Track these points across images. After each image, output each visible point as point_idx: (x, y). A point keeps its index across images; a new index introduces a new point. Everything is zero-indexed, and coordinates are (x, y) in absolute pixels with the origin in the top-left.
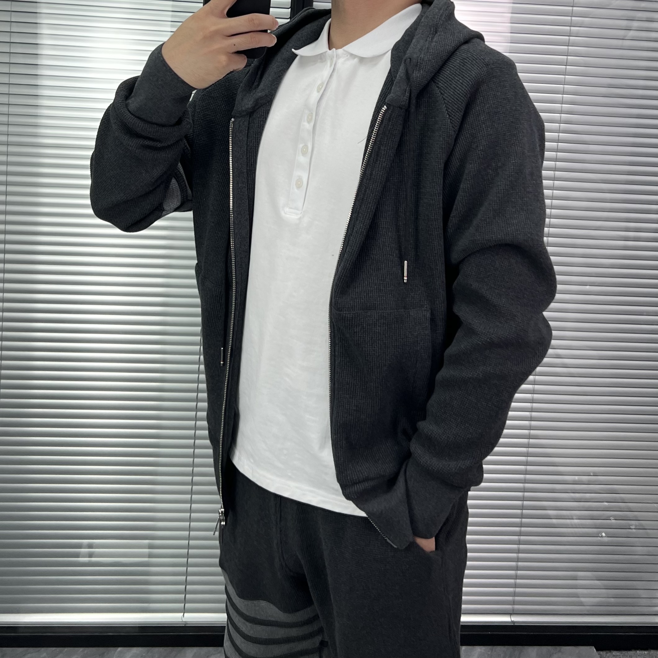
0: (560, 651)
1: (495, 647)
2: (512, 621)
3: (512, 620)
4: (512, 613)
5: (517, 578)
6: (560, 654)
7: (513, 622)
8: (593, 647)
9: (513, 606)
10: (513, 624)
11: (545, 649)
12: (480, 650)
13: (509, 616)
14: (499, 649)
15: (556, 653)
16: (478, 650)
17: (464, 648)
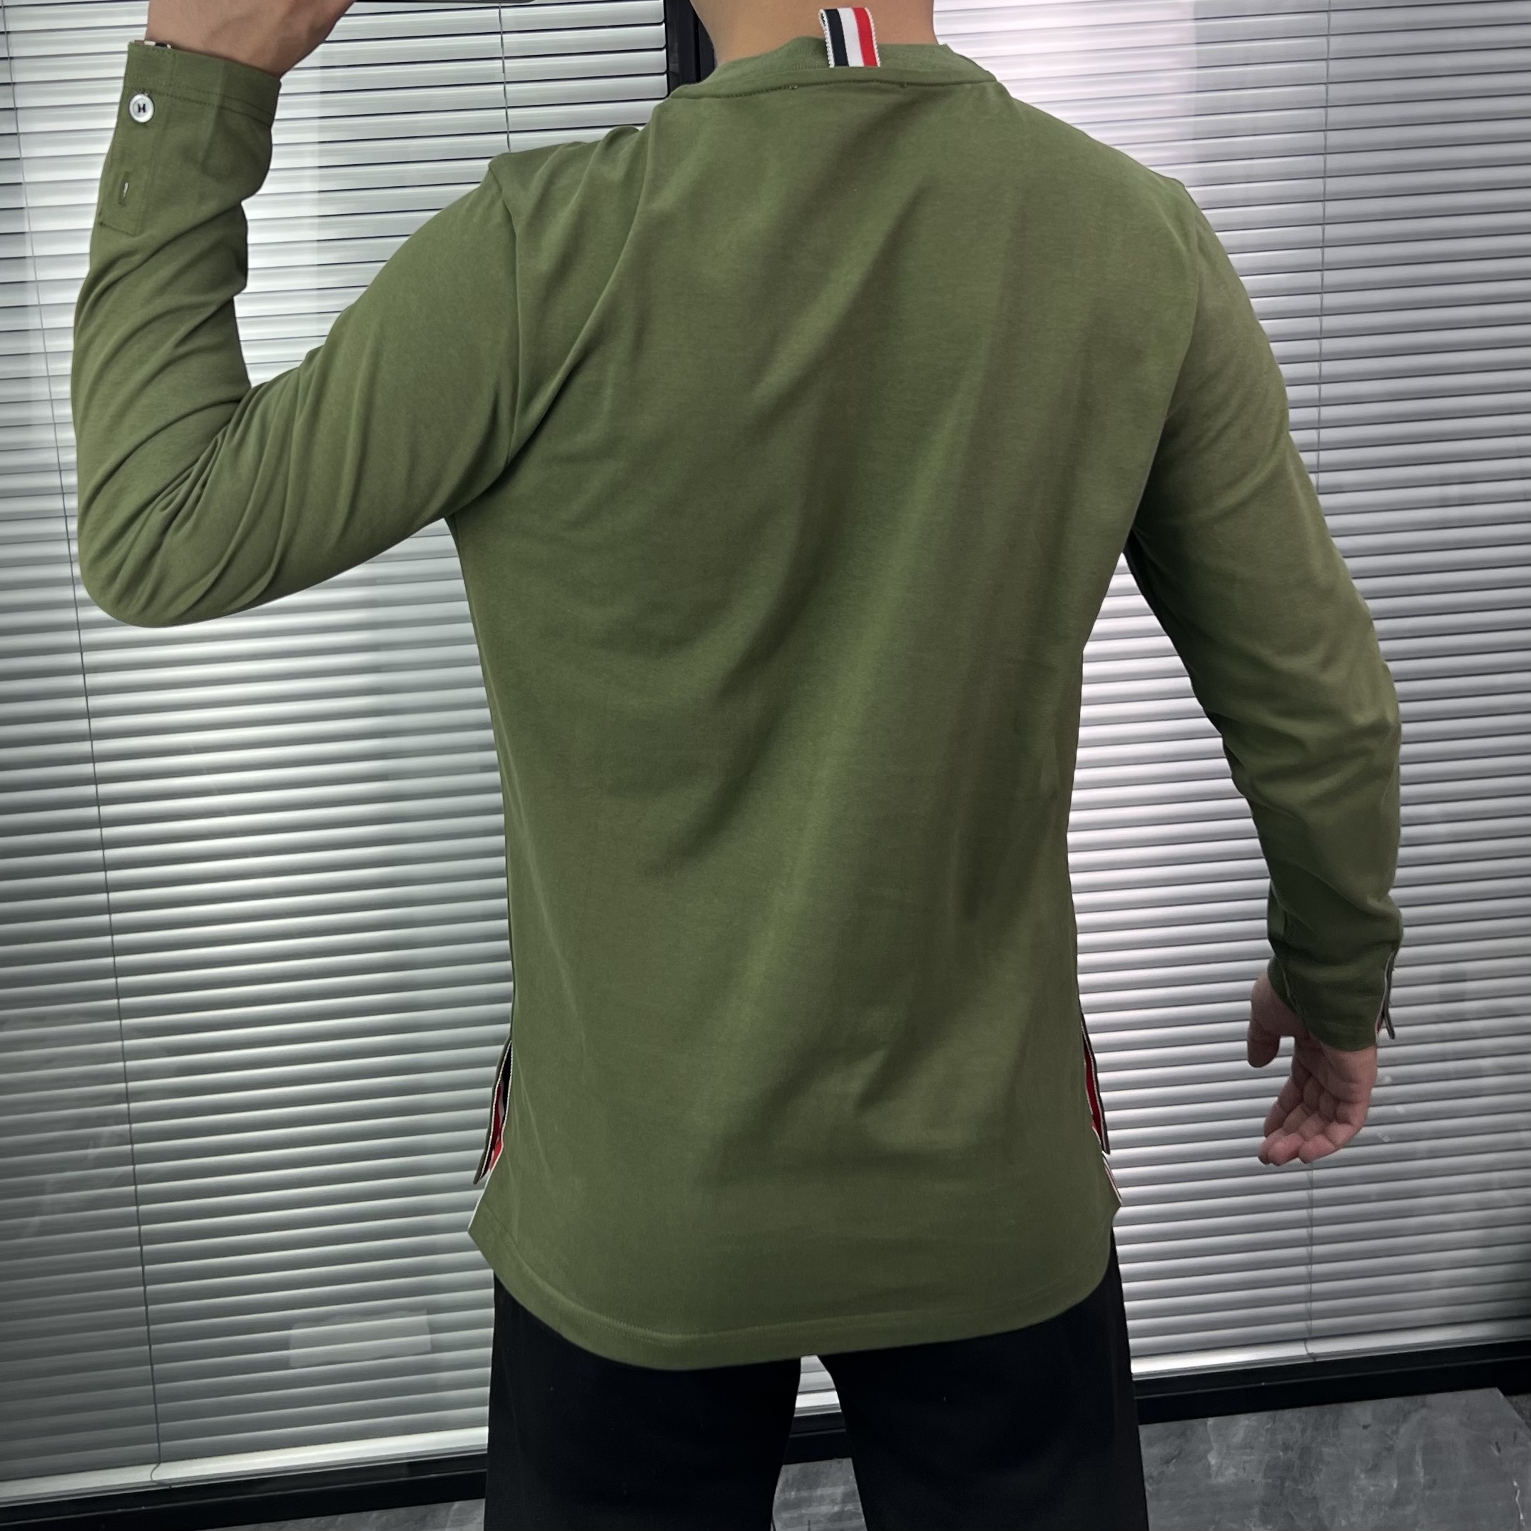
0: (1424, 1406)
1: (1280, 1413)
2: (1309, 1354)
3: (1310, 1352)
4: (1306, 1336)
5: (1313, 1261)
6: (1424, 1412)
7: (1311, 1355)
8: (1497, 1388)
9: (1309, 1323)
10: (1311, 1361)
11: (1390, 1404)
12: (1247, 1422)
13: (1302, 1344)
14: (1289, 1415)
15: (1416, 1410)
16: (1243, 1425)
17: (1211, 1421)
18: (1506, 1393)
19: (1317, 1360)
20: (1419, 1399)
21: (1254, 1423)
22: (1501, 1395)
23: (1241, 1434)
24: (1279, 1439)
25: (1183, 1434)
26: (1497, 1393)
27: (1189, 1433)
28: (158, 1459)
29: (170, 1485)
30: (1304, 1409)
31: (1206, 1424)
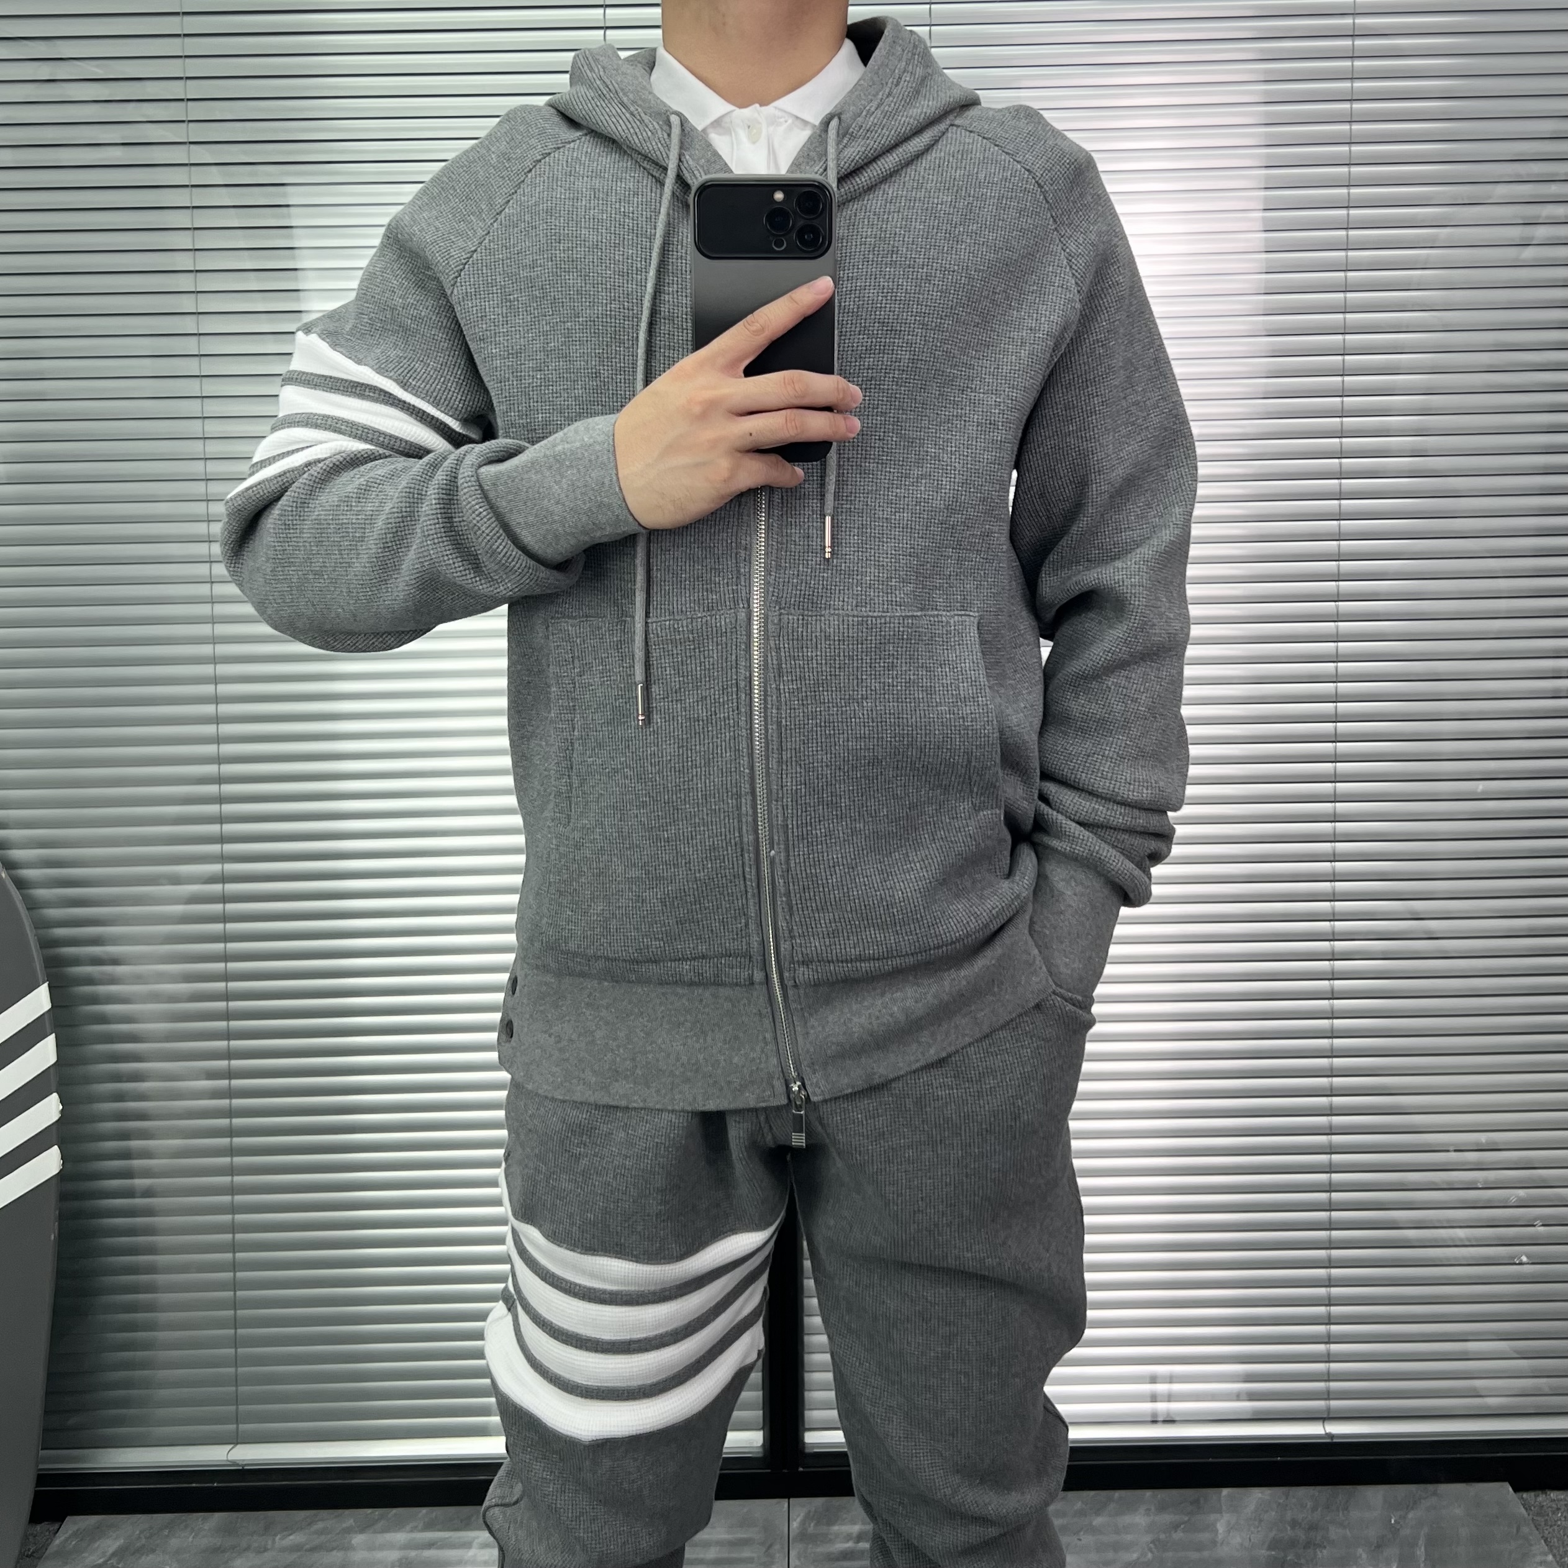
0: (1435, 1494)
1: (1294, 1489)
2: (1327, 1434)
3: (1328, 1432)
4: (1325, 1416)
5: (1332, 1341)
6: (1433, 1500)
7: (1329, 1435)
9: (1328, 1402)
10: (1328, 1440)
11: (1402, 1491)
12: (1260, 1495)
13: (1321, 1423)
14: (1302, 1492)
15: (1425, 1498)
16: (1257, 1496)
17: (1225, 1492)
18: (1516, 1490)
19: (1335, 1440)
20: (1431, 1487)
21: (1267, 1497)
22: (1511, 1489)
23: (1252, 1507)
24: (1289, 1516)
25: (1196, 1502)
26: (1507, 1488)
27: (1202, 1501)
28: (236, 1440)
29: (246, 1465)
30: (1319, 1488)
31: (1221, 1493)
